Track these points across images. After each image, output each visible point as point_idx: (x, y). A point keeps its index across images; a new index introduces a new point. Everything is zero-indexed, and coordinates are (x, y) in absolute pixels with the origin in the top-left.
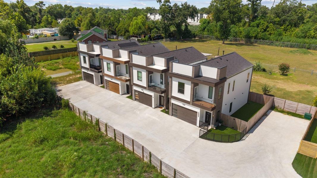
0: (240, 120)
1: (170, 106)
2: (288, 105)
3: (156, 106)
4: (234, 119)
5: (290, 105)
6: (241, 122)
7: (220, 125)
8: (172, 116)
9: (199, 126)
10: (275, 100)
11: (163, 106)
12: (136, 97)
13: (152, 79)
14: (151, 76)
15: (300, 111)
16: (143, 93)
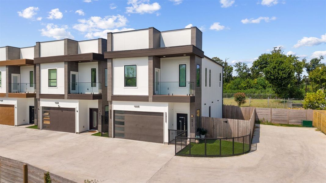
0: (236, 120)
1: (111, 118)
2: (276, 114)
3: (83, 130)
4: (226, 122)
5: (278, 114)
6: (238, 124)
7: (203, 137)
8: (114, 137)
9: (168, 142)
10: (257, 111)
11: (96, 128)
12: (44, 123)
13: (77, 81)
14: (74, 76)
15: (293, 121)
16: (59, 109)
